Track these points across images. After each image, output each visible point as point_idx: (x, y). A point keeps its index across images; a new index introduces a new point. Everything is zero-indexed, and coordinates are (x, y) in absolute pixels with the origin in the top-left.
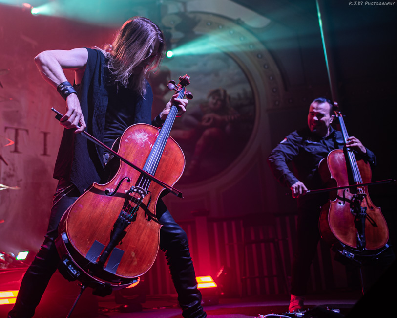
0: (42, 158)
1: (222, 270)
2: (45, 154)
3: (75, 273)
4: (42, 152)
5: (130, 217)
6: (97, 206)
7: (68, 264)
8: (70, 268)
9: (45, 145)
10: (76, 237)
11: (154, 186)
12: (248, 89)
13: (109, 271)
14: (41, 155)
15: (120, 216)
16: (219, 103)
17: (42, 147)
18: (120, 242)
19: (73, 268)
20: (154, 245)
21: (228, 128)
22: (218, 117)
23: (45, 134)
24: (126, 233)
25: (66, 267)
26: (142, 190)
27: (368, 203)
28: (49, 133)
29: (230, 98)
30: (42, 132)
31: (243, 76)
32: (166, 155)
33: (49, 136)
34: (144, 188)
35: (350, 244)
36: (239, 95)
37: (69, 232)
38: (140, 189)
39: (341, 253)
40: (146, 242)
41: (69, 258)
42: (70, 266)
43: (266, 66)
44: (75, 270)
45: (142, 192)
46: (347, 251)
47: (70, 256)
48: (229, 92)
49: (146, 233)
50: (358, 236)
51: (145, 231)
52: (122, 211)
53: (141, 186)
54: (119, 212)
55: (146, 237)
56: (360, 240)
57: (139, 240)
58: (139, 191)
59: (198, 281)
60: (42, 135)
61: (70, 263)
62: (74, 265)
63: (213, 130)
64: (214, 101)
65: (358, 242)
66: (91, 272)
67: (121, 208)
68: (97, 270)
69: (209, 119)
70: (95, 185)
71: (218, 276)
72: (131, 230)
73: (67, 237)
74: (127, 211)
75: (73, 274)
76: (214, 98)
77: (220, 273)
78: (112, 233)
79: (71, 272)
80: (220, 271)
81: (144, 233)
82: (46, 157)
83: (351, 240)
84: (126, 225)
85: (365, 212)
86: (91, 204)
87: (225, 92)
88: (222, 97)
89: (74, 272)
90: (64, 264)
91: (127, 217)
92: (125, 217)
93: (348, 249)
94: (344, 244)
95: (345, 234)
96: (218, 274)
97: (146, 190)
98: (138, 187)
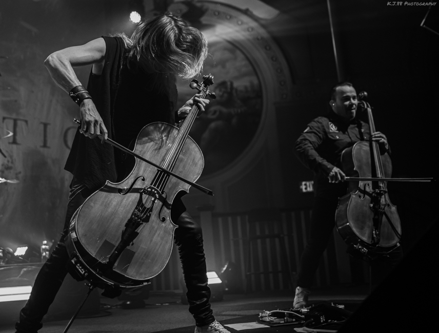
0: (42, 149)
1: (226, 266)
2: (45, 146)
3: (83, 273)
4: (42, 144)
5: (143, 216)
6: (109, 204)
7: (76, 263)
8: (78, 267)
9: (45, 136)
10: (86, 235)
11: (170, 187)
12: (256, 82)
13: (119, 272)
14: (41, 147)
15: (132, 215)
16: (226, 95)
17: (42, 138)
18: (132, 243)
19: (81, 267)
20: (167, 247)
21: (234, 121)
22: (224, 110)
23: (45, 125)
24: (138, 233)
25: (74, 266)
26: (156, 190)
27: (385, 200)
28: (49, 124)
29: (236, 90)
30: (41, 123)
31: (250, 68)
32: (184, 155)
33: (49, 127)
34: (158, 187)
35: (365, 239)
36: (246, 87)
37: (79, 230)
38: (154, 189)
39: (356, 247)
40: (159, 244)
41: (77, 257)
42: (79, 265)
43: (274, 59)
44: (83, 270)
45: (156, 192)
46: (361, 246)
47: (78, 254)
48: (236, 84)
49: (159, 235)
50: (374, 232)
51: (158, 232)
52: (134, 211)
53: (155, 185)
54: (132, 211)
55: (159, 238)
56: (375, 236)
57: (151, 241)
58: (153, 190)
59: (208, 277)
60: (42, 127)
61: (78, 261)
62: (82, 265)
63: (219, 123)
64: (221, 93)
65: (373, 238)
66: (100, 272)
67: (134, 208)
68: (106, 270)
69: (215, 112)
70: (108, 183)
71: (223, 272)
72: (144, 230)
73: (76, 235)
74: (139, 210)
75: (81, 273)
76: (220, 91)
77: (225, 269)
78: (124, 233)
79: (79, 271)
80: (224, 267)
81: (157, 234)
82: (46, 149)
83: (367, 235)
84: (139, 225)
85: (384, 209)
86: (103, 202)
87: (232, 84)
88: (229, 90)
89: (82, 271)
90: (72, 262)
91: (139, 217)
92: (137, 216)
93: (363, 243)
94: (360, 239)
95: (361, 228)
96: (222, 270)
97: (160, 190)
98: (152, 186)
